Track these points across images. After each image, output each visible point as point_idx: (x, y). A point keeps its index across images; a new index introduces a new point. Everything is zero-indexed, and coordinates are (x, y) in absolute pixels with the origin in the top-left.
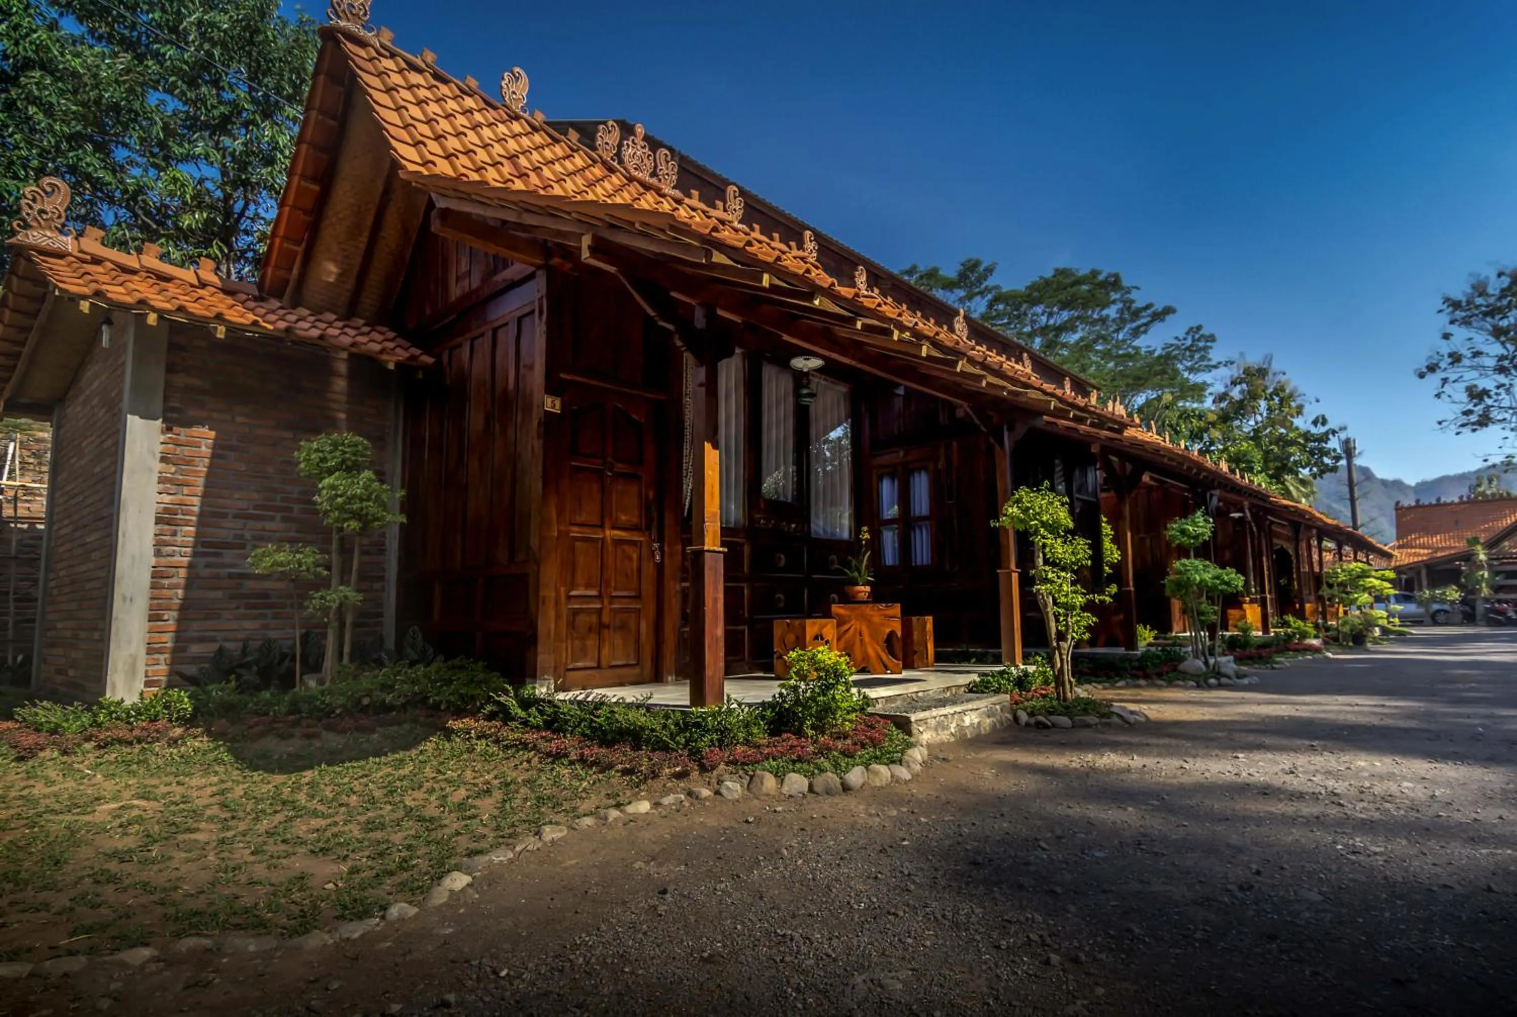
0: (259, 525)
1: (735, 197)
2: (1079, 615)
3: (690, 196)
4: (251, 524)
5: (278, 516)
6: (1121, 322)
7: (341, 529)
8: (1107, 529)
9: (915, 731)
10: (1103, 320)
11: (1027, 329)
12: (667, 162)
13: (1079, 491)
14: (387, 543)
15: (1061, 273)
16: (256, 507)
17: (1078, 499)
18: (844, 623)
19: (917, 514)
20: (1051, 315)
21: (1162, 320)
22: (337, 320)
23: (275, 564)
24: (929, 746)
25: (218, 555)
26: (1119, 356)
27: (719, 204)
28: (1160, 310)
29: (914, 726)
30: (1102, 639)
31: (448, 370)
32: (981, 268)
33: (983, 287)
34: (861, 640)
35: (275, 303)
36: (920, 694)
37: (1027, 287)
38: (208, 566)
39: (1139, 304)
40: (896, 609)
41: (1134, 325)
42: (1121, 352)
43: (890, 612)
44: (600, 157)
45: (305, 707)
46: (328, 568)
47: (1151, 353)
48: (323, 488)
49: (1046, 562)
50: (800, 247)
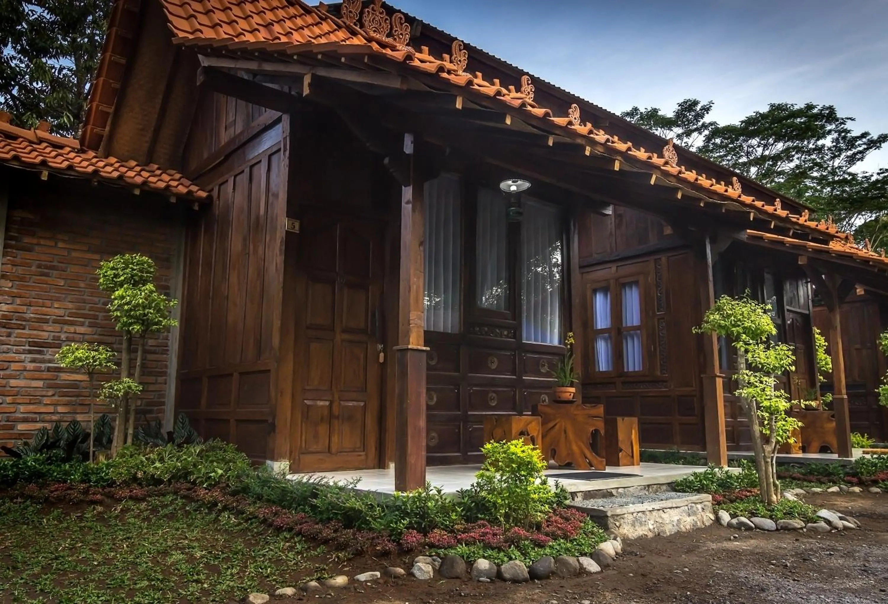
0: (72, 329)
1: (460, 50)
2: (785, 420)
3: (420, 51)
4: (66, 328)
5: (87, 321)
6: (836, 151)
7: (129, 332)
8: (820, 341)
9: (611, 525)
10: (819, 150)
11: (744, 159)
12: (402, 24)
13: (790, 304)
14: (169, 344)
15: (776, 108)
16: (71, 315)
17: (788, 310)
18: (550, 421)
19: (629, 325)
20: (766, 146)
21: (879, 148)
22: (137, 165)
23: (76, 358)
24: (625, 541)
25: (40, 352)
26: (834, 182)
27: (446, 56)
28: (875, 138)
29: (611, 520)
30: (816, 445)
31: (218, 202)
32: (698, 108)
33: (700, 124)
34: (566, 437)
35: (91, 154)
36: (620, 490)
37: (742, 122)
38: (33, 361)
39: (854, 134)
40: (600, 410)
41: (849, 153)
42: (836, 178)
43: (594, 412)
44: (345, 23)
45: (93, 478)
46: (118, 364)
47: (868, 178)
48: (115, 299)
49: (749, 367)
50: (518, 90)
